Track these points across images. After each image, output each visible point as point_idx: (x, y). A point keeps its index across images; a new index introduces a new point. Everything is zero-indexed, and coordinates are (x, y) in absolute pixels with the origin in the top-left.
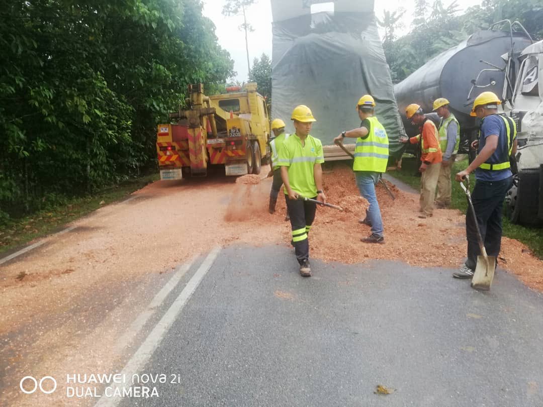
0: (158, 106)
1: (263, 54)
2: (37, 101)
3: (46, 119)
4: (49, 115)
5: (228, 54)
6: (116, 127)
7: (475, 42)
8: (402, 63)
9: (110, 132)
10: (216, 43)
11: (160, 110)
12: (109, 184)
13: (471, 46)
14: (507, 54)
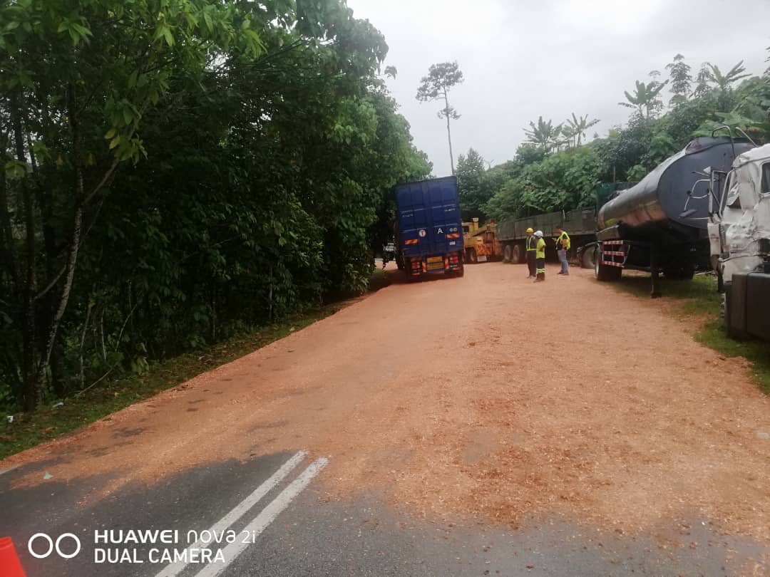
0: (347, 223)
1: (471, 150)
2: (237, 225)
3: (244, 244)
4: (248, 239)
5: (425, 156)
6: (308, 248)
7: (694, 150)
8: (655, 155)
9: (303, 254)
10: (411, 144)
11: (349, 229)
12: (292, 313)
13: (689, 155)
14: (709, 168)
